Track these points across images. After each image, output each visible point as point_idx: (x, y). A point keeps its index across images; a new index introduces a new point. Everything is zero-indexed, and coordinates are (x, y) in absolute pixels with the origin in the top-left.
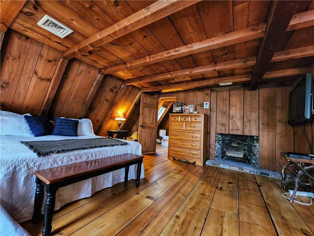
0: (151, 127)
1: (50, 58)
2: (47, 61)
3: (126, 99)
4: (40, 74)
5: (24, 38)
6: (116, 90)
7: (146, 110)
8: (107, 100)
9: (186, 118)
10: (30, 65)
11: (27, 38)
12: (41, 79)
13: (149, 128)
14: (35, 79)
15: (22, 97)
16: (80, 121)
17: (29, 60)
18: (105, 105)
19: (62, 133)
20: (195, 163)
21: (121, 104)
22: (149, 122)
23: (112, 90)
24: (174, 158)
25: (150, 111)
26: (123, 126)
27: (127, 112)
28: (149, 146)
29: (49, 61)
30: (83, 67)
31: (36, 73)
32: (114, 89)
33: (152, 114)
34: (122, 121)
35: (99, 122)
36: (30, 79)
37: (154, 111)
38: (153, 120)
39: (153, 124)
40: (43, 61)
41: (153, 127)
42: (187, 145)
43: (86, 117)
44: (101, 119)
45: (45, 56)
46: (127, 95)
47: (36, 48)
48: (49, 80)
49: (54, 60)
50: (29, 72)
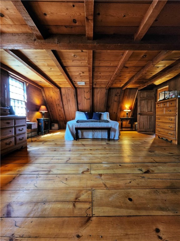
0: (149, 114)
3: (129, 97)
6: (119, 94)
7: (143, 102)
8: (115, 101)
9: (166, 104)
10: (83, 96)
11: (80, 88)
12: (87, 99)
13: (146, 114)
14: (85, 100)
15: (84, 107)
16: (102, 113)
17: (82, 94)
18: (116, 104)
20: (172, 141)
21: (126, 101)
22: (147, 110)
23: (116, 95)
24: (159, 137)
25: (147, 102)
26: (132, 115)
27: (132, 105)
28: (148, 128)
29: (87, 92)
30: (98, 90)
31: (85, 98)
32: (117, 94)
33: (149, 104)
34: (128, 112)
35: (115, 113)
36: (84, 100)
37: (152, 102)
38: (151, 109)
39: (151, 111)
41: (152, 114)
42: (166, 126)
44: (116, 112)
45: (85, 91)
46: (127, 95)
47: (83, 90)
48: (89, 99)
49: (88, 91)
50: (83, 98)
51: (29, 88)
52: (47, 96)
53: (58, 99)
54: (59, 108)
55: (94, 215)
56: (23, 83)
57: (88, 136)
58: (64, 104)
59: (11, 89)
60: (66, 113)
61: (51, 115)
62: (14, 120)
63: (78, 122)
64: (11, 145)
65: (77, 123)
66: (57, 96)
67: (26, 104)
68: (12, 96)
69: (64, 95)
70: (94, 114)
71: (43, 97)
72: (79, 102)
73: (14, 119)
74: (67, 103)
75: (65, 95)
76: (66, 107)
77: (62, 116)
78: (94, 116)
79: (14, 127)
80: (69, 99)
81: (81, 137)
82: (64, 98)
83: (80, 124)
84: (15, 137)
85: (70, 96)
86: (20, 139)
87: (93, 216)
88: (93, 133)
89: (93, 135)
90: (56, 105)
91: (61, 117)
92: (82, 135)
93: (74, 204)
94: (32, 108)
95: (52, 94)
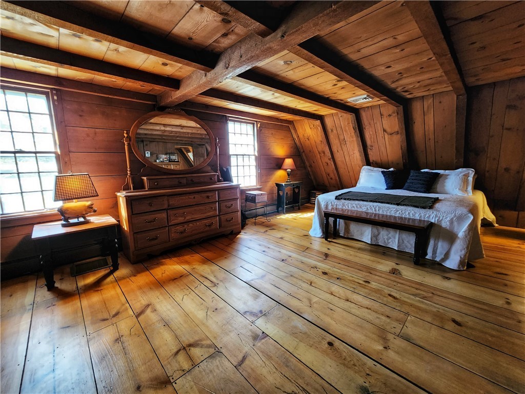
1: (390, 113)
2: (388, 117)
4: (389, 130)
5: (366, 109)
8: (509, 129)
10: (379, 126)
12: (391, 134)
14: (387, 136)
15: (385, 154)
17: (376, 123)
18: (511, 140)
19: (410, 188)
23: (511, 107)
29: (390, 116)
30: (428, 103)
31: (384, 131)
32: (518, 103)
35: (513, 172)
36: (383, 137)
40: (385, 118)
43: (466, 165)
44: (515, 167)
45: (384, 114)
47: (376, 112)
48: (397, 133)
49: (394, 113)
50: (381, 132)
51: (263, 131)
52: (301, 136)
53: (321, 141)
54: (326, 160)
55: (176, 383)
56: (253, 124)
57: (362, 234)
58: (334, 149)
59: (232, 139)
60: (341, 171)
61: (311, 173)
62: (217, 192)
63: (338, 199)
64: (213, 227)
65: (336, 201)
66: (318, 135)
67: (258, 159)
68: (232, 150)
69: (332, 130)
70: (412, 173)
71: (294, 139)
72: (369, 142)
73: (218, 190)
74: (340, 148)
75: (335, 131)
76: (339, 157)
77: (332, 175)
78: (408, 181)
79: (218, 201)
80: (343, 138)
81: (344, 234)
82: (332, 137)
83: (343, 205)
84: (219, 216)
85: (346, 131)
86: (227, 220)
87: (174, 384)
88: (375, 231)
89: (375, 236)
90: (319, 153)
91: (331, 179)
92: (347, 229)
93: (180, 350)
94: (268, 163)
95: (309, 131)
